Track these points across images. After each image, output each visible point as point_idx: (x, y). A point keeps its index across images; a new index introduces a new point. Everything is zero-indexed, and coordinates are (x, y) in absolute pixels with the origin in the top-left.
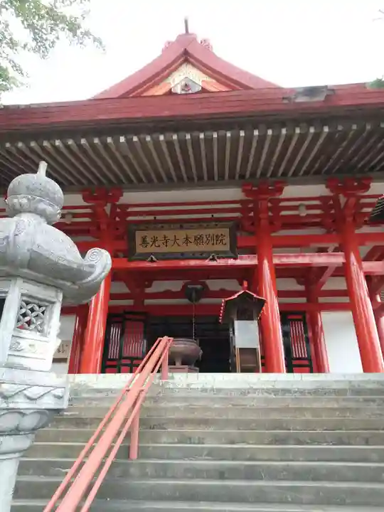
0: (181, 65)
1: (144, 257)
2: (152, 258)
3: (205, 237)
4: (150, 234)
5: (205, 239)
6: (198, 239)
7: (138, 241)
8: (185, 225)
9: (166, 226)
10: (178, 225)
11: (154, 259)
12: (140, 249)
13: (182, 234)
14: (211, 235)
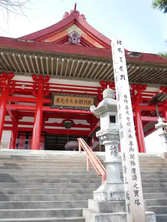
0: (72, 25)
1: (58, 107)
2: (61, 108)
3: (83, 101)
4: (61, 97)
5: (84, 102)
6: (81, 102)
7: (55, 100)
8: (76, 95)
9: (68, 95)
10: (73, 95)
11: (62, 108)
12: (55, 103)
13: (74, 99)
14: (86, 100)
